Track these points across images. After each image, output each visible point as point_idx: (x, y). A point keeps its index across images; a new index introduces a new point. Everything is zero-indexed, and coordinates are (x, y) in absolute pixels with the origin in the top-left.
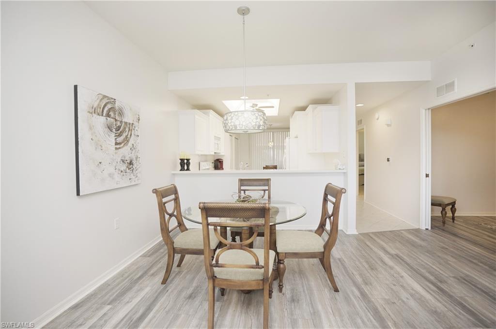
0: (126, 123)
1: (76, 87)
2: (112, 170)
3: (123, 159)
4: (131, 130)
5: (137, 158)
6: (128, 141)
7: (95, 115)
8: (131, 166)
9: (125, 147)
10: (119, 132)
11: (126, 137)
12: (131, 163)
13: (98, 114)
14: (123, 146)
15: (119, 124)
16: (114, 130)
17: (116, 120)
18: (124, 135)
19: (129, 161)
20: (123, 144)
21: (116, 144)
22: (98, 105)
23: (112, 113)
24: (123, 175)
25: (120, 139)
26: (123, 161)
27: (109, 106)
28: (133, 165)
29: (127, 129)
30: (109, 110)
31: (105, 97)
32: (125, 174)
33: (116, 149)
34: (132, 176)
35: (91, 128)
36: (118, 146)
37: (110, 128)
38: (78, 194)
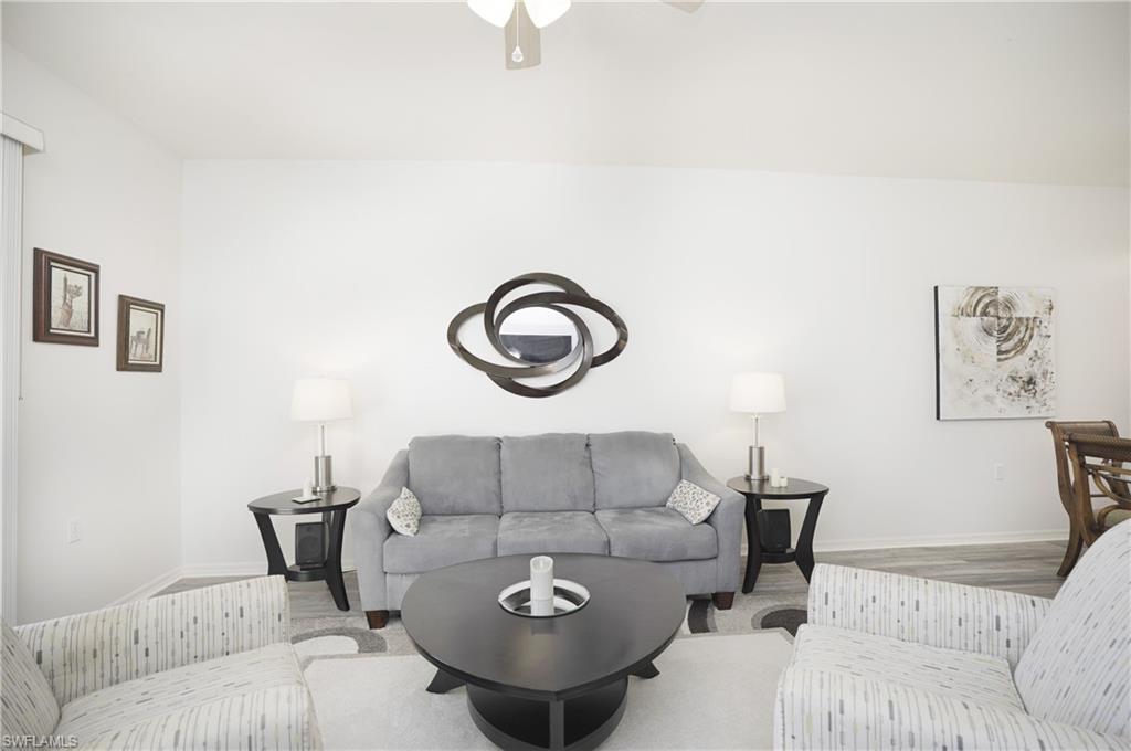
0: (1020, 319)
1: (936, 288)
2: (991, 390)
3: (1014, 375)
4: (1032, 329)
5: (1045, 374)
6: (1024, 347)
7: (962, 318)
8: (1031, 386)
9: (1019, 357)
10: (1005, 335)
11: (1021, 340)
12: (1031, 381)
13: (968, 315)
14: (1013, 356)
15: (1004, 322)
16: (995, 333)
17: (999, 318)
18: (1016, 339)
19: (1026, 379)
20: (1013, 353)
21: (1000, 353)
22: (968, 303)
23: (991, 310)
24: (1013, 400)
25: (1005, 347)
26: (1014, 379)
27: (986, 300)
28: (1034, 384)
29: (1023, 329)
30: (987, 306)
31: (978, 289)
32: (1016, 398)
33: (999, 360)
34: (1033, 402)
35: (956, 336)
36: (1002, 356)
37: (988, 331)
38: (938, 418)
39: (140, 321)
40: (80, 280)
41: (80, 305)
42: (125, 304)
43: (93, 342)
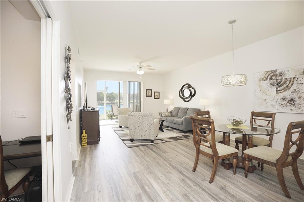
0: (287, 79)
2: (274, 103)
3: (283, 98)
4: (293, 82)
5: (300, 98)
6: (289, 88)
7: (263, 81)
8: (292, 102)
9: (286, 92)
10: (279, 85)
11: (287, 86)
13: (264, 80)
14: (283, 92)
15: (279, 81)
16: (276, 85)
17: (277, 80)
18: (285, 86)
19: (290, 99)
20: (283, 91)
21: (277, 91)
22: (264, 76)
23: (274, 78)
24: (283, 106)
25: (279, 89)
26: (284, 99)
27: (271, 75)
28: (294, 101)
29: (288, 82)
30: (272, 76)
31: (269, 71)
32: (285, 106)
33: (277, 93)
34: (293, 108)
35: (260, 87)
36: (278, 92)
37: (273, 84)
39: (156, 94)
40: (150, 91)
41: (150, 93)
42: (155, 92)
43: (151, 96)
